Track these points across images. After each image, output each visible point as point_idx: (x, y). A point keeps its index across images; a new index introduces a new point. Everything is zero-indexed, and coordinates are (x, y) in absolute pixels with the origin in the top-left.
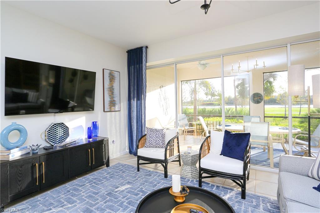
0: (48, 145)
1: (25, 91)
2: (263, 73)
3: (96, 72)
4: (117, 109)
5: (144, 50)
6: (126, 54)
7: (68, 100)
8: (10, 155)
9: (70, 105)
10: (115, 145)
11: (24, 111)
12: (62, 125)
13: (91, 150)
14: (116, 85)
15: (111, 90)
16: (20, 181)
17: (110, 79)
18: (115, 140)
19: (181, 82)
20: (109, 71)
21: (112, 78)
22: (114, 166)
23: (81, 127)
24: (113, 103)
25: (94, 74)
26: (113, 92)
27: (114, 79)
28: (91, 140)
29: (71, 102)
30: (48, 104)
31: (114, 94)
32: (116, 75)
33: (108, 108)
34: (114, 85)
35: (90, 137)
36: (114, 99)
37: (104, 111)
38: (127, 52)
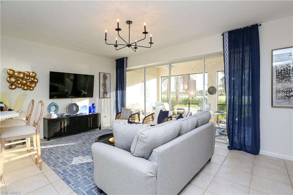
0: (68, 114)
1: (56, 85)
2: (218, 72)
3: (94, 76)
4: (108, 97)
5: (125, 59)
6: (116, 62)
7: (81, 91)
8: (52, 117)
9: (82, 94)
10: (107, 118)
11: (56, 97)
12: (75, 105)
13: (90, 119)
14: (108, 82)
15: (105, 85)
16: (56, 129)
17: (104, 79)
18: (107, 115)
19: (161, 78)
20: (103, 74)
21: (105, 77)
22: (103, 130)
23: (86, 106)
24: (105, 93)
25: (93, 76)
26: (106, 86)
27: (107, 78)
28: (91, 113)
29: (83, 92)
30: (70, 93)
31: (106, 87)
32: (108, 75)
33: (103, 96)
34: (106, 82)
35: (90, 112)
36: (107, 91)
37: (100, 98)
38: (116, 61)
